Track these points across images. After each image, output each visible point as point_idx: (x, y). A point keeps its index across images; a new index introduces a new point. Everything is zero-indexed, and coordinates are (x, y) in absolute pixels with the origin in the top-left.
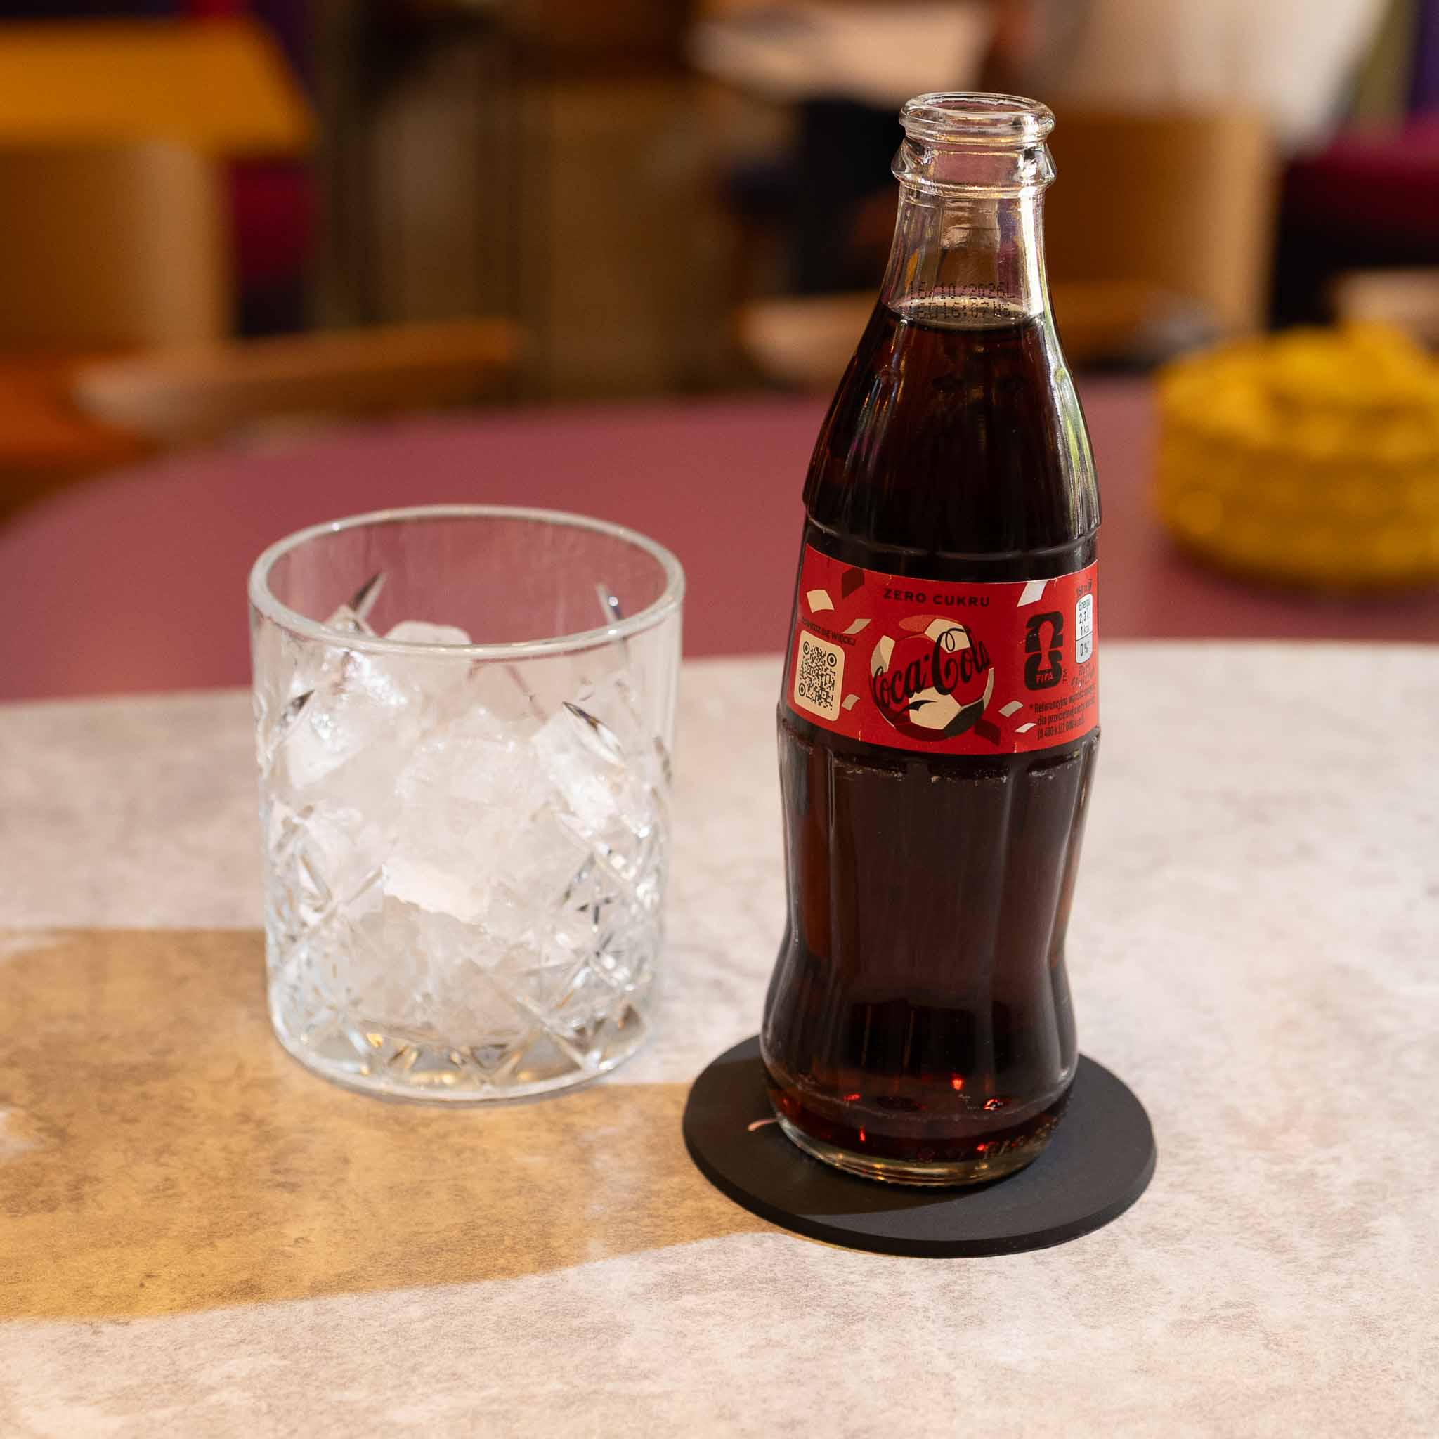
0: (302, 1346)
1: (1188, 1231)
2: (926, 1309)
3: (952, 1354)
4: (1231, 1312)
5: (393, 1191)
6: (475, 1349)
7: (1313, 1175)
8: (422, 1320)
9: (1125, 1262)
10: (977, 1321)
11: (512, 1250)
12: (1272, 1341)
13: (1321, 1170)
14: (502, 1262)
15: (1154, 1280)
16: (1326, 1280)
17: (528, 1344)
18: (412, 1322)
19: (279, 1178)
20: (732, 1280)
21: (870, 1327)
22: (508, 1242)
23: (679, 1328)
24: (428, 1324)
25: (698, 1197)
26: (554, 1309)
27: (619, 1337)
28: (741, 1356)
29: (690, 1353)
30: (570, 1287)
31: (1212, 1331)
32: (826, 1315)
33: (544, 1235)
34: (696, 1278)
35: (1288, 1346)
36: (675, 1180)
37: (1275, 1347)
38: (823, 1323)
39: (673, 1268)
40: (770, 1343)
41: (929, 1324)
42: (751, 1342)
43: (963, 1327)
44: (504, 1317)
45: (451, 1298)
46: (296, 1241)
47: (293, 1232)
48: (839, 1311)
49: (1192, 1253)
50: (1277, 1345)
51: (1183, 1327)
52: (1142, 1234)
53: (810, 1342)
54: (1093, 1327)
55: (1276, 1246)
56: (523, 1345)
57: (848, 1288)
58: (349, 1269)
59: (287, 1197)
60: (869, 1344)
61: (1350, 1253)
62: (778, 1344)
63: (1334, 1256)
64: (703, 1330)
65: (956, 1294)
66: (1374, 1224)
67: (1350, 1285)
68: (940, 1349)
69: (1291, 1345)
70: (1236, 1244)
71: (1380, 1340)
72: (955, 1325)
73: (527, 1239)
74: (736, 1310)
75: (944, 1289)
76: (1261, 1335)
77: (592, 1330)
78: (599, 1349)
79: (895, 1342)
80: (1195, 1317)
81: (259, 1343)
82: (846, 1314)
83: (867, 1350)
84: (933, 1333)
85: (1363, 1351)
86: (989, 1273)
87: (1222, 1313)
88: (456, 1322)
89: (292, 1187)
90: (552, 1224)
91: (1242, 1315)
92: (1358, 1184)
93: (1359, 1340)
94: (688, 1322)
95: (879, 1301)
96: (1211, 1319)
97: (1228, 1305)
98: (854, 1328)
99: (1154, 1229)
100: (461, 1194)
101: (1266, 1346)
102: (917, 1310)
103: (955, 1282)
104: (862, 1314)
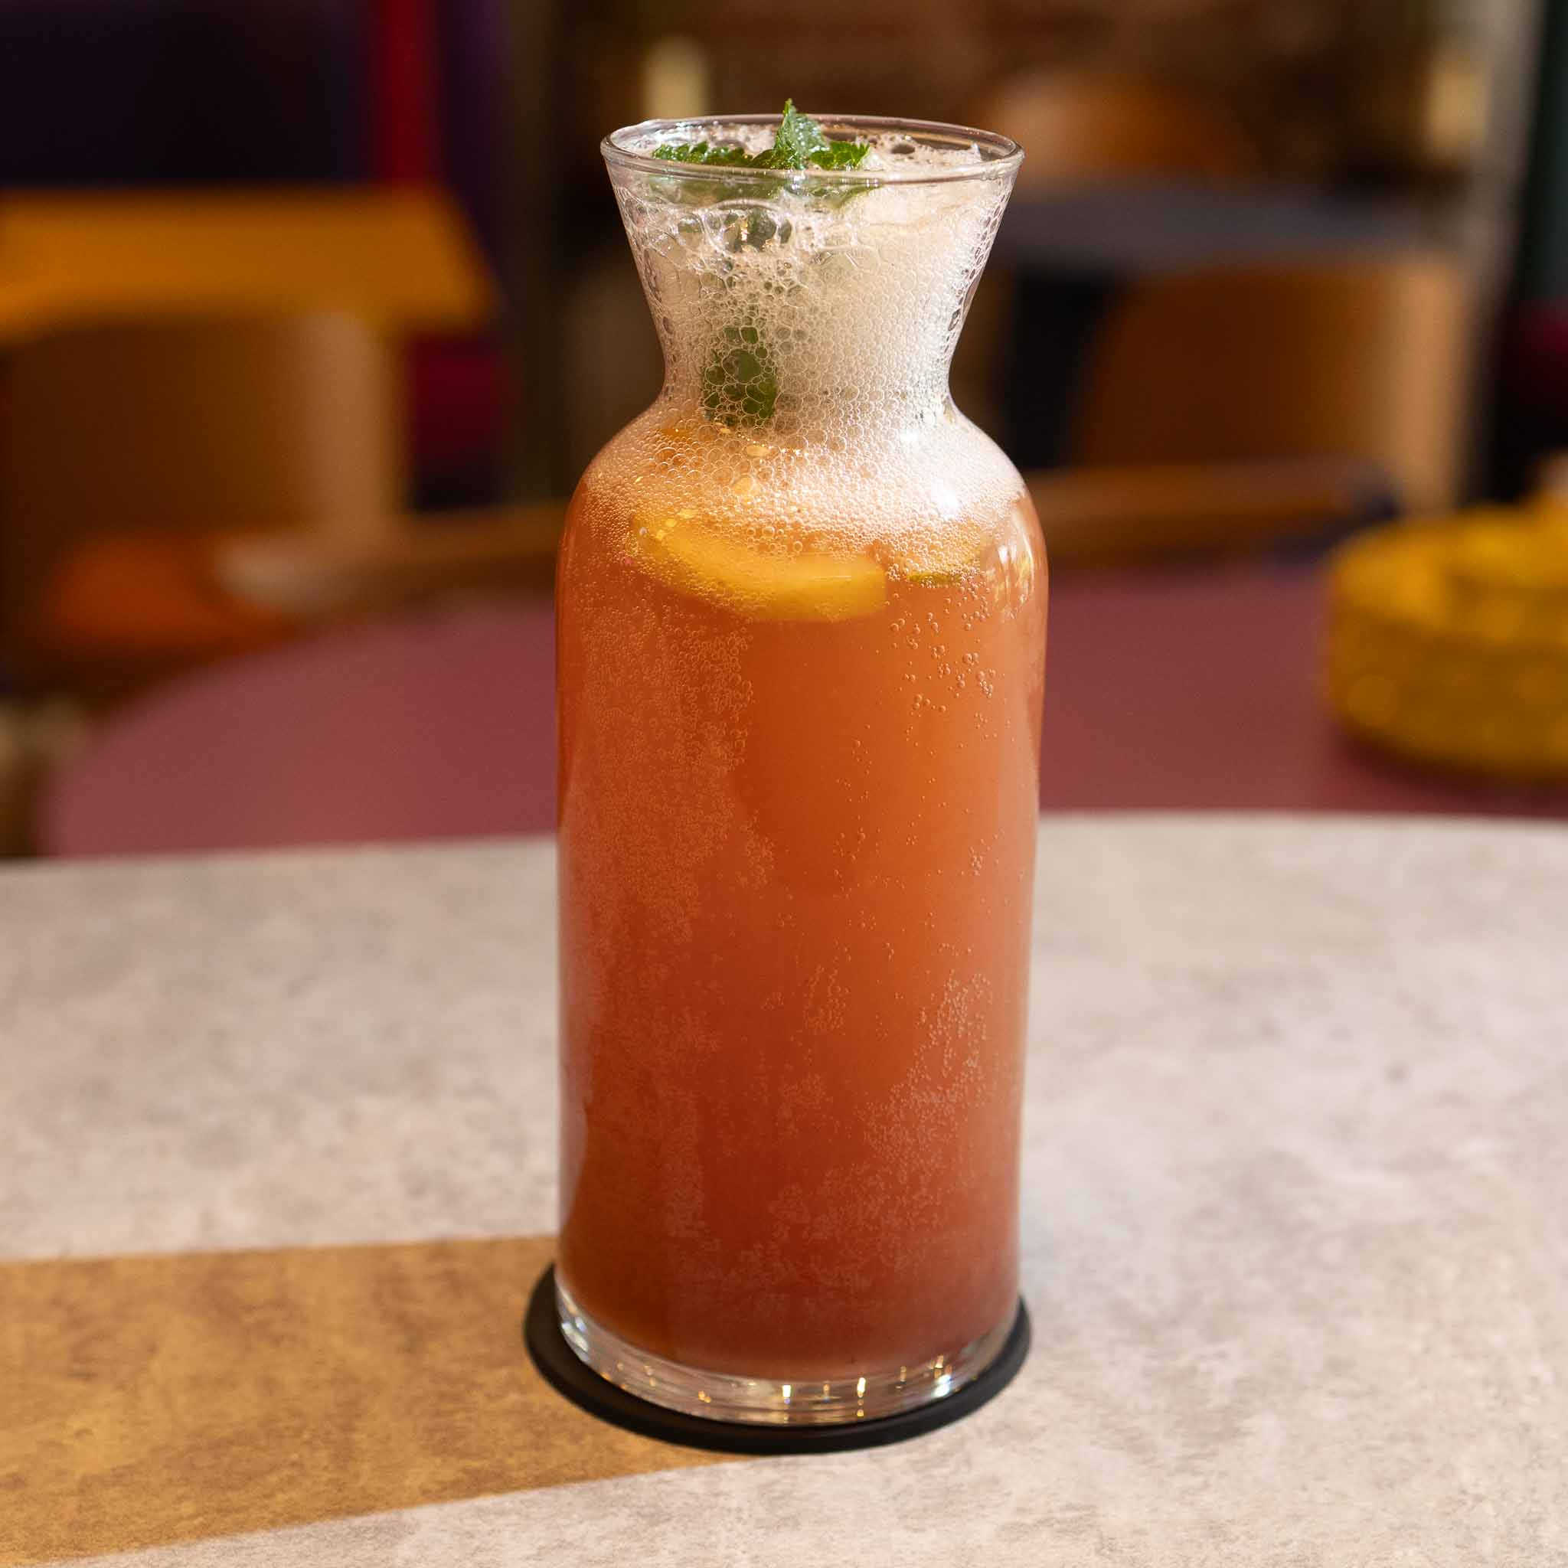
0: (55, 1543)
1: (1043, 1429)
2: (739, 1510)
3: (757, 1557)
4: (1070, 1515)
5: (196, 1382)
6: (242, 1548)
7: (1193, 1371)
8: (192, 1517)
9: (968, 1463)
10: (792, 1522)
11: (308, 1443)
12: (1107, 1547)
13: (1202, 1366)
14: (295, 1457)
15: (995, 1481)
16: (1179, 1482)
17: (300, 1543)
18: (181, 1518)
19: (77, 1367)
20: (537, 1478)
21: (674, 1528)
22: (306, 1436)
23: (467, 1528)
24: (197, 1522)
25: (522, 1389)
26: (337, 1506)
27: (400, 1537)
28: (528, 1558)
29: (472, 1555)
30: (361, 1483)
31: (1045, 1535)
32: (630, 1516)
33: (348, 1428)
34: (498, 1476)
35: (1121, 1551)
36: (503, 1373)
37: (1108, 1553)
38: (625, 1524)
39: (475, 1464)
40: (563, 1545)
41: (739, 1526)
42: (541, 1543)
43: (775, 1528)
44: (282, 1515)
45: (229, 1494)
46: (79, 1434)
47: (76, 1424)
48: (646, 1511)
49: (1041, 1452)
50: (1111, 1550)
51: (1014, 1531)
52: (993, 1432)
53: (606, 1543)
54: (916, 1531)
55: (1136, 1445)
56: (295, 1544)
57: (662, 1487)
58: (127, 1462)
59: (79, 1387)
60: (669, 1546)
61: (1214, 1454)
62: (571, 1544)
63: (1194, 1457)
64: (493, 1531)
65: (776, 1494)
66: (1246, 1424)
67: (1205, 1486)
68: (744, 1552)
69: (1125, 1550)
70: (1093, 1443)
71: (1223, 1546)
72: (767, 1527)
73: (328, 1433)
74: (534, 1509)
75: (766, 1487)
76: (1096, 1540)
77: (372, 1530)
78: (375, 1549)
79: (699, 1545)
80: (1029, 1520)
81: (10, 1540)
82: (652, 1515)
83: (666, 1553)
84: (740, 1535)
85: (1202, 1557)
86: (819, 1472)
87: (1059, 1516)
88: (228, 1520)
89: (88, 1377)
90: (358, 1416)
91: (1081, 1518)
92: (1239, 1382)
93: (1200, 1546)
94: (479, 1522)
95: (691, 1501)
96: (1044, 1522)
97: (1070, 1507)
98: (657, 1529)
99: (1007, 1426)
100: (268, 1384)
101: (1098, 1552)
102: (729, 1510)
103: (777, 1482)
104: (669, 1514)
